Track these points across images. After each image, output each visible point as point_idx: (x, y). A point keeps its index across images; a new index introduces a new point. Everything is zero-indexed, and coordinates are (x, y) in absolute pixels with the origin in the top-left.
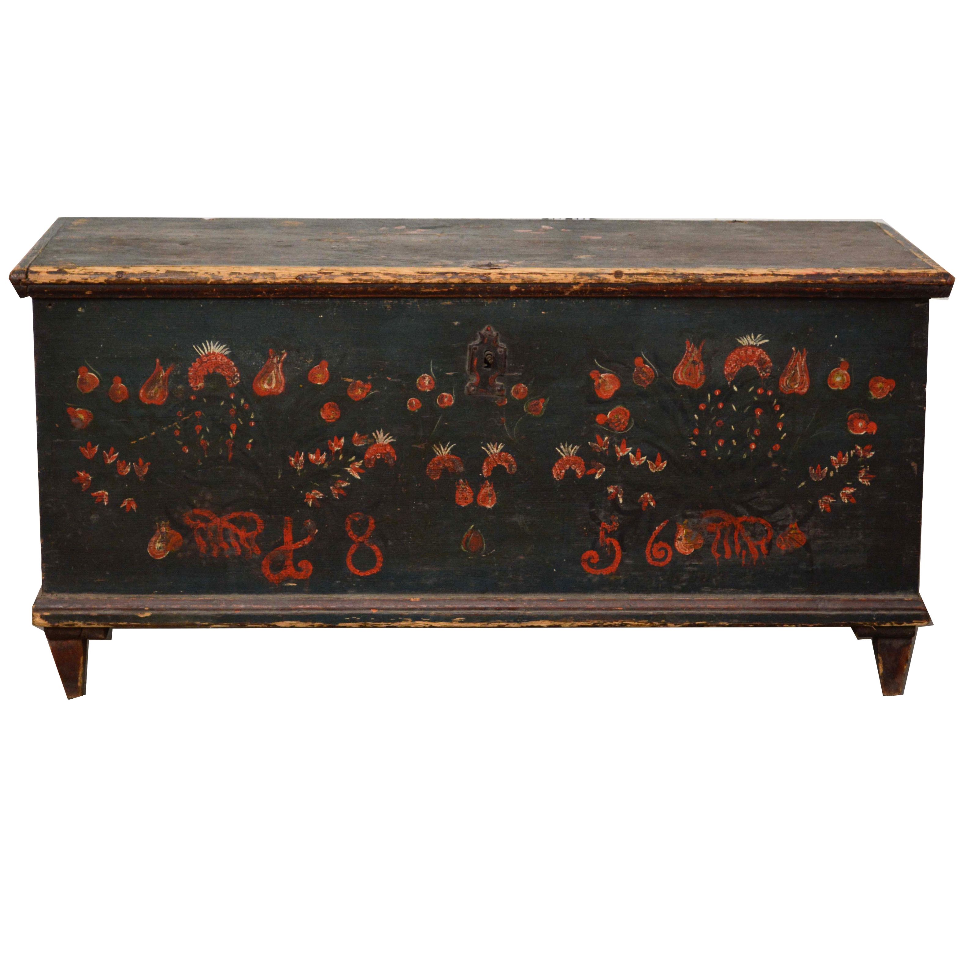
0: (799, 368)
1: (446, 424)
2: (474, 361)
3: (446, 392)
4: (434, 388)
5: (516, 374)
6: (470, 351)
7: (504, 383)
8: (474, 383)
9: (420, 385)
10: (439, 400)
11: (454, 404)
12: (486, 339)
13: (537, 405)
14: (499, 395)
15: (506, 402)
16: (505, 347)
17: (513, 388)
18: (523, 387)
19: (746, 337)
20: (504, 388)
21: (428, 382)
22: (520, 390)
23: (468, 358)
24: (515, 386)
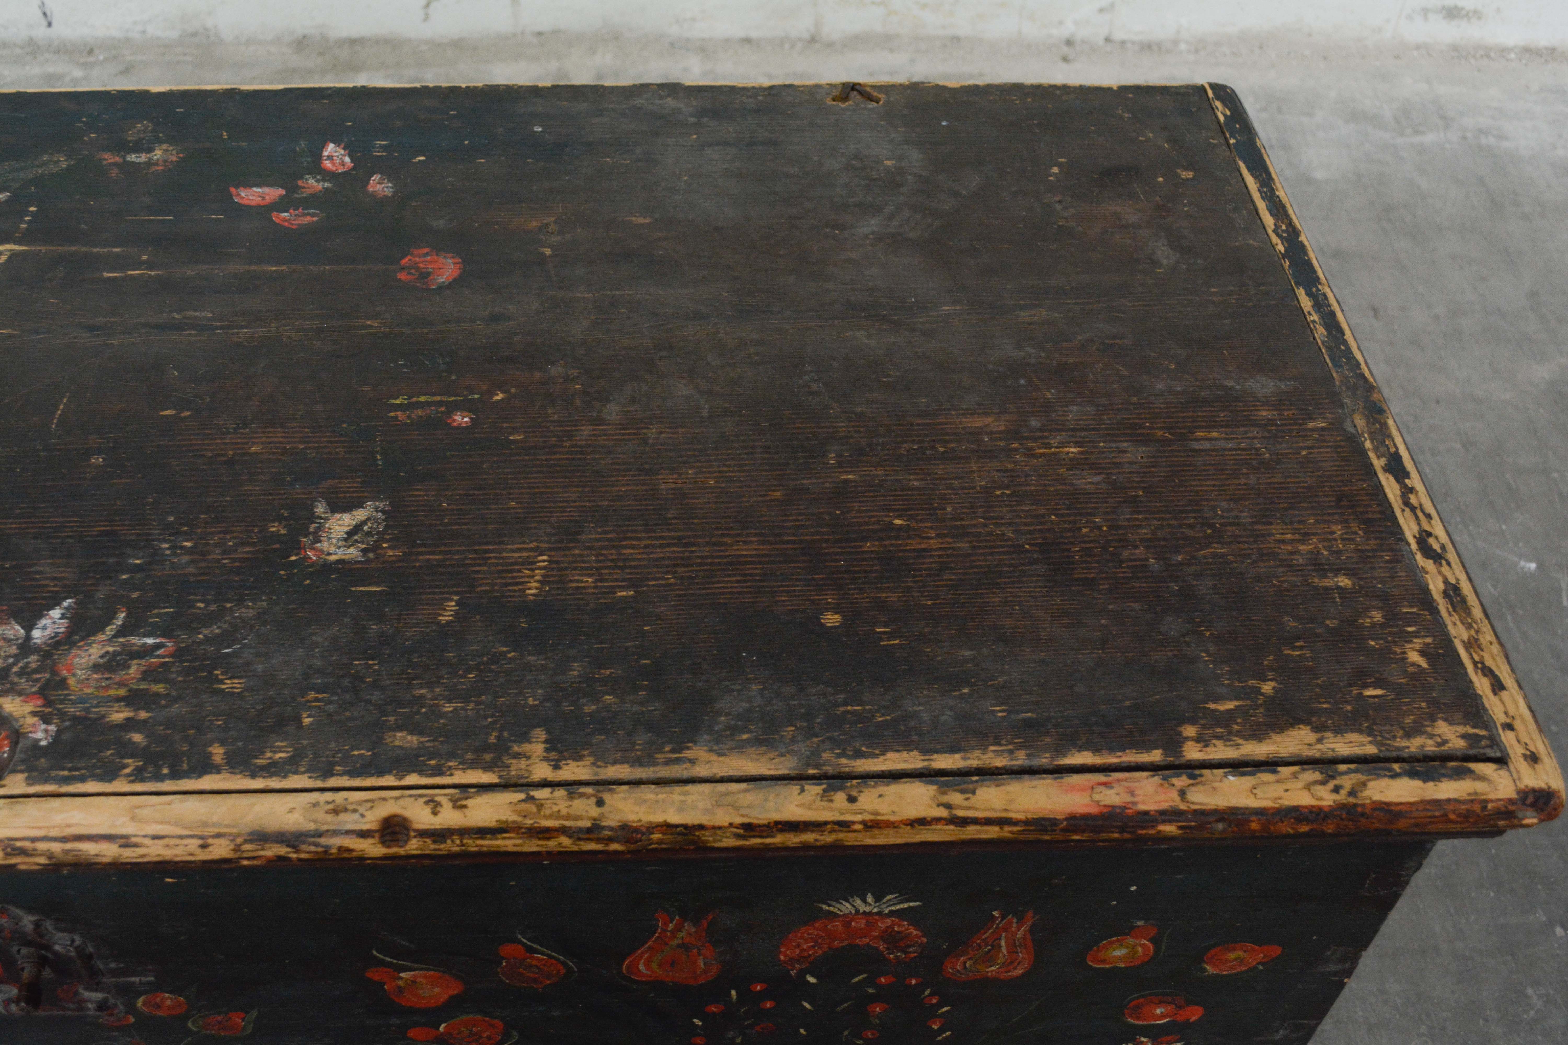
0: (1007, 945)
5: (138, 980)
7: (107, 994)
13: (226, 1022)
15: (132, 1021)
17: (141, 1001)
18: (170, 999)
19: (847, 901)
20: (112, 1002)
22: (163, 1002)
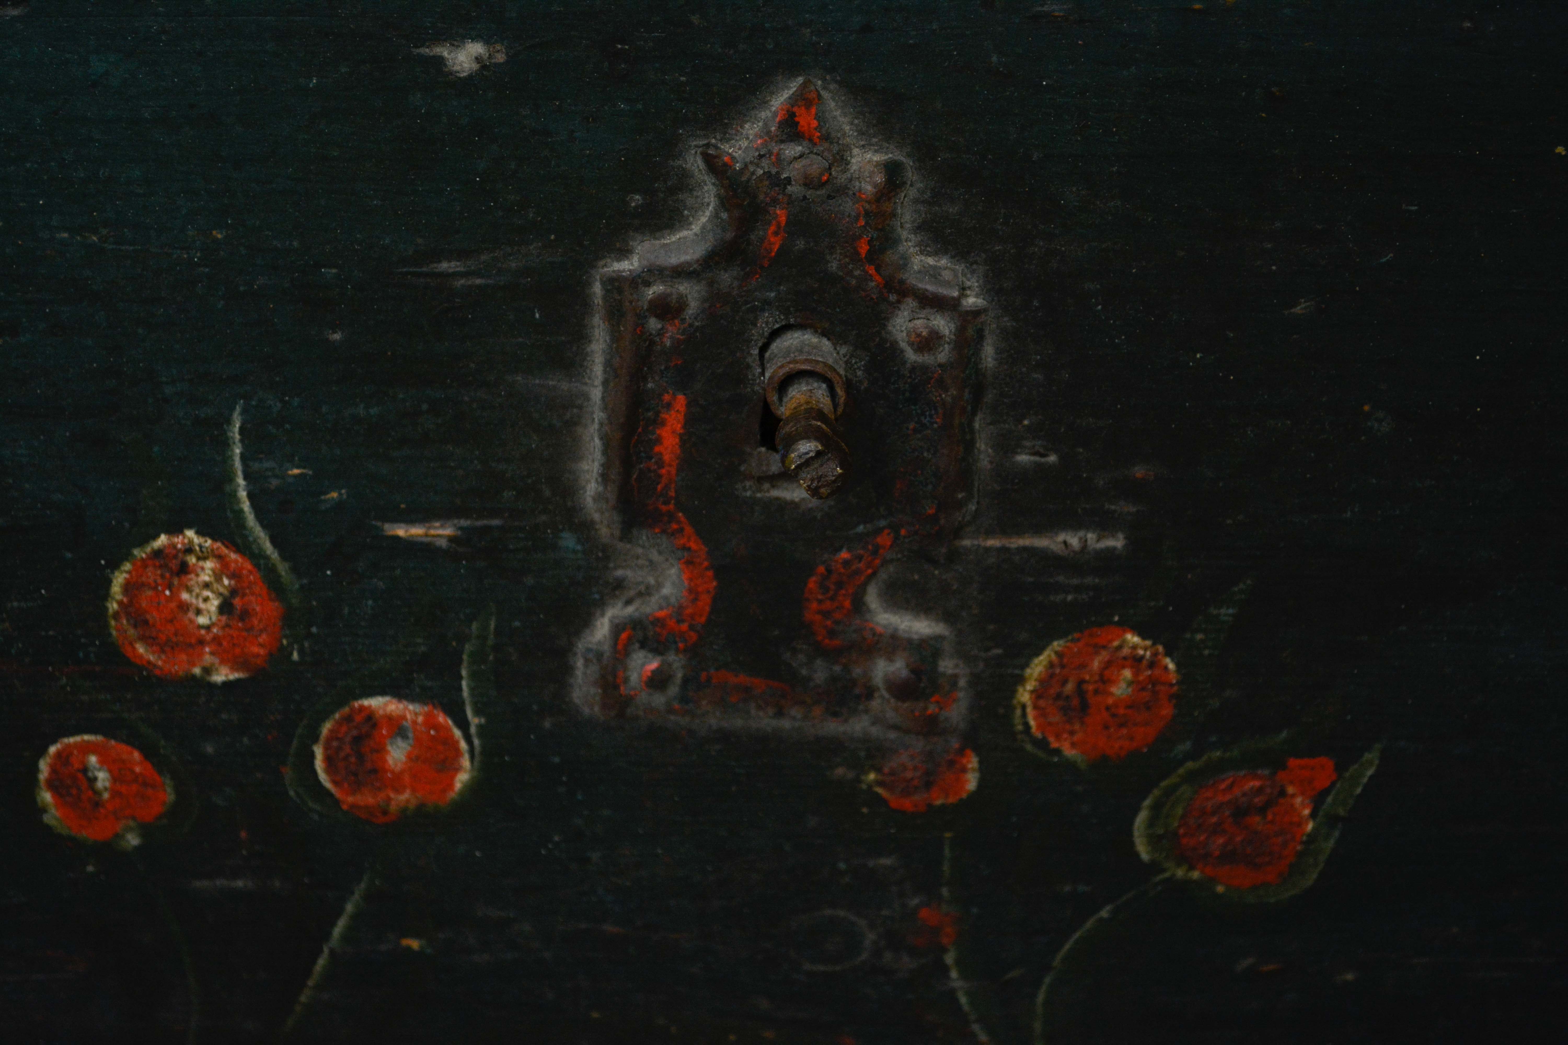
1: (415, 944)
2: (658, 422)
3: (398, 691)
4: (280, 655)
5: (1074, 541)
6: (615, 337)
7: (948, 617)
8: (658, 622)
9: (140, 621)
10: (329, 760)
11: (474, 788)
12: (781, 214)
13: (1262, 810)
14: (895, 727)
15: (972, 782)
16: (972, 301)
17: (1037, 667)
18: (1136, 661)
20: (947, 666)
21: (214, 604)
22: (1105, 679)
23: (596, 394)
24: (1057, 645)
